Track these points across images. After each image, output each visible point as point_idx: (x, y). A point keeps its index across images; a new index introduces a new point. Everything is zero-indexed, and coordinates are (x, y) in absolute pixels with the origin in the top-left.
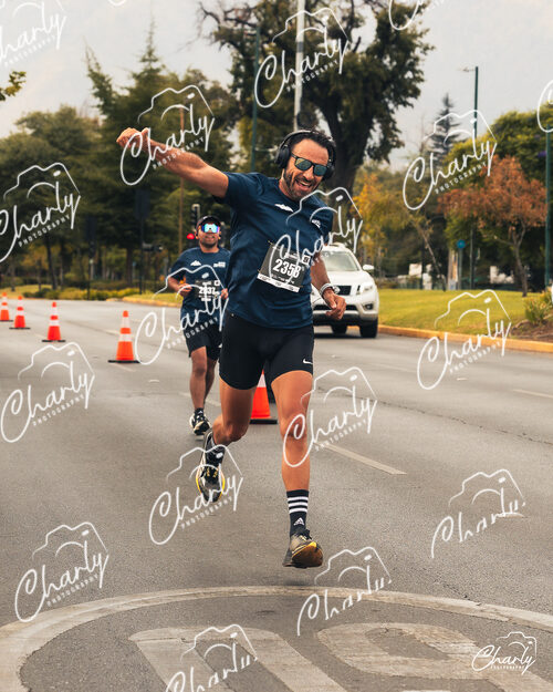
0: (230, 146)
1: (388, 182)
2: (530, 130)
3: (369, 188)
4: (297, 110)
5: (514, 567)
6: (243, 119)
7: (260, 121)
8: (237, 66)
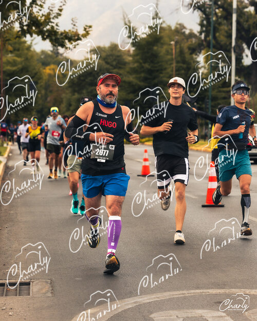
4: (233, 44)
6: (206, 49)
8: (202, 21)
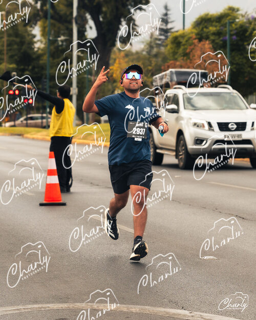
0: (34, 36)
1: (131, 57)
2: (217, 24)
3: (119, 61)
4: (75, 14)
5: (212, 289)
6: (42, 20)
7: (52, 21)
